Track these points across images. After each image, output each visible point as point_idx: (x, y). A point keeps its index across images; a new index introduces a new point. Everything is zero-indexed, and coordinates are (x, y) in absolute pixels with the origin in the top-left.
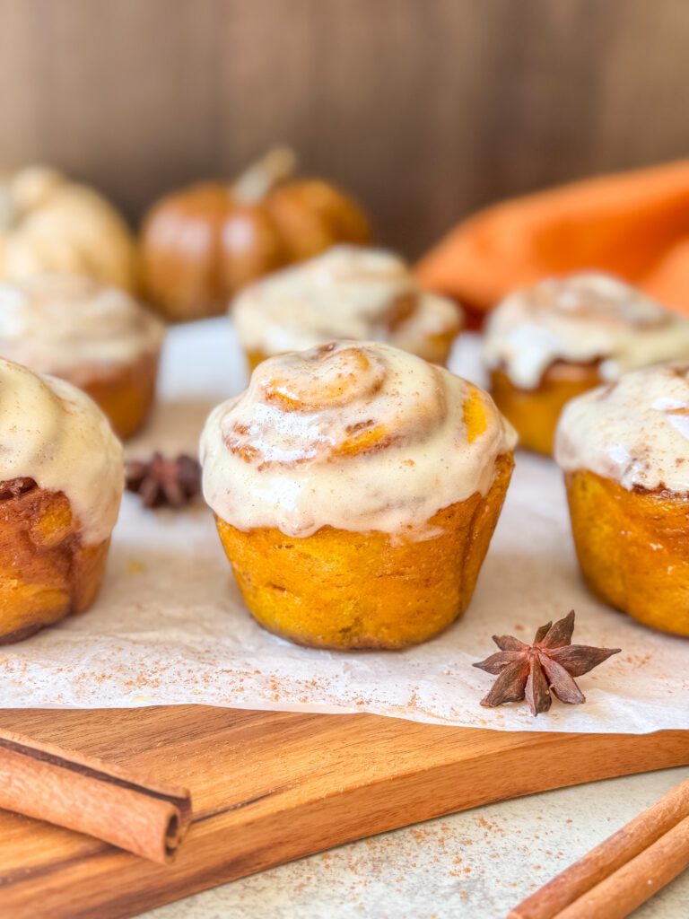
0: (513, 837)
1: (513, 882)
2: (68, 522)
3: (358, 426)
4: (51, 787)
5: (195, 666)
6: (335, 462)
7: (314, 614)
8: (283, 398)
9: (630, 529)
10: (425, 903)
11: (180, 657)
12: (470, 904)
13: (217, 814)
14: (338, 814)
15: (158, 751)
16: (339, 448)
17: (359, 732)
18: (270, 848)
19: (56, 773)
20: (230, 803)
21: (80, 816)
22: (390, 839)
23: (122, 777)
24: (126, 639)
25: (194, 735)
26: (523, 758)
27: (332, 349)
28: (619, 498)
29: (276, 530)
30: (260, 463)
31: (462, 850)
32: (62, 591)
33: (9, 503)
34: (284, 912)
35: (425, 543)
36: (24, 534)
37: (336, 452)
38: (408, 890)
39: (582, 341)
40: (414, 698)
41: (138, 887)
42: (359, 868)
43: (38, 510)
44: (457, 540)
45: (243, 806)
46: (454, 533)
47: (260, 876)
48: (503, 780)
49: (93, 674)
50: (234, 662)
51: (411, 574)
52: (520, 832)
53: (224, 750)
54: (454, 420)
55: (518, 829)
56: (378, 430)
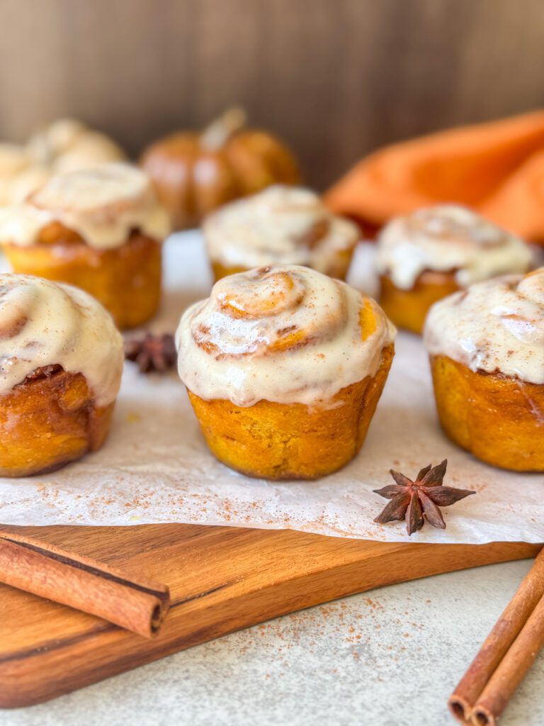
0: (390, 612)
1: (390, 645)
2: (85, 393)
3: (285, 330)
4: (73, 585)
5: (174, 491)
6: (269, 356)
7: (255, 457)
8: (233, 308)
9: (474, 398)
10: (329, 661)
11: (163, 485)
12: (360, 662)
13: (187, 601)
14: (270, 599)
15: (148, 554)
16: (272, 345)
17: (285, 540)
18: (223, 622)
19: (76, 575)
20: (196, 593)
21: (93, 605)
22: (306, 614)
23: (122, 577)
24: (126, 471)
25: (172, 542)
26: (398, 559)
27: (268, 271)
28: (467, 376)
29: (228, 401)
30: (217, 354)
31: (355, 622)
32: (82, 438)
33: (44, 382)
34: (233, 667)
35: (331, 411)
36: (55, 402)
37: (270, 349)
38: (318, 652)
39: (444, 256)
41: (134, 651)
42: (284, 635)
43: (64, 387)
44: (354, 408)
45: (205, 595)
46: (352, 403)
47: (217, 641)
48: (383, 573)
49: (103, 498)
50: (200, 488)
51: (322, 431)
52: (395, 609)
53: (193, 553)
54: (353, 324)
55: (394, 607)
56: (299, 333)
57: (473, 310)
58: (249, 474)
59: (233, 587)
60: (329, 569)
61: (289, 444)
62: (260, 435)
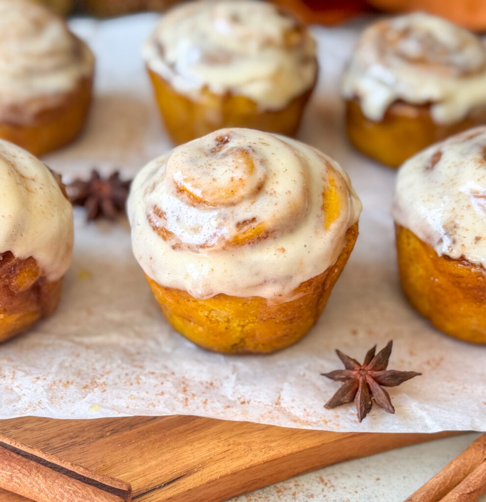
0: (340, 491)
2: (35, 274)
3: (245, 222)
4: (39, 485)
5: (131, 369)
6: (228, 250)
7: (212, 337)
8: (190, 194)
9: (438, 278)
11: (119, 362)
13: (149, 492)
14: (227, 485)
15: (108, 439)
16: (231, 240)
20: (156, 483)
22: (261, 493)
24: (82, 344)
28: (432, 257)
29: (185, 292)
30: (174, 243)
32: (34, 312)
35: (291, 302)
36: (6, 287)
37: (228, 243)
40: (279, 398)
43: (14, 272)
44: (314, 295)
45: (165, 485)
46: (312, 292)
48: (336, 454)
49: (60, 381)
50: (156, 364)
51: (281, 318)
52: (345, 488)
53: (152, 439)
54: (316, 209)
55: (344, 486)
56: (260, 226)
57: (443, 184)
58: (206, 349)
59: (191, 477)
60: (284, 456)
61: (247, 328)
62: (217, 320)
